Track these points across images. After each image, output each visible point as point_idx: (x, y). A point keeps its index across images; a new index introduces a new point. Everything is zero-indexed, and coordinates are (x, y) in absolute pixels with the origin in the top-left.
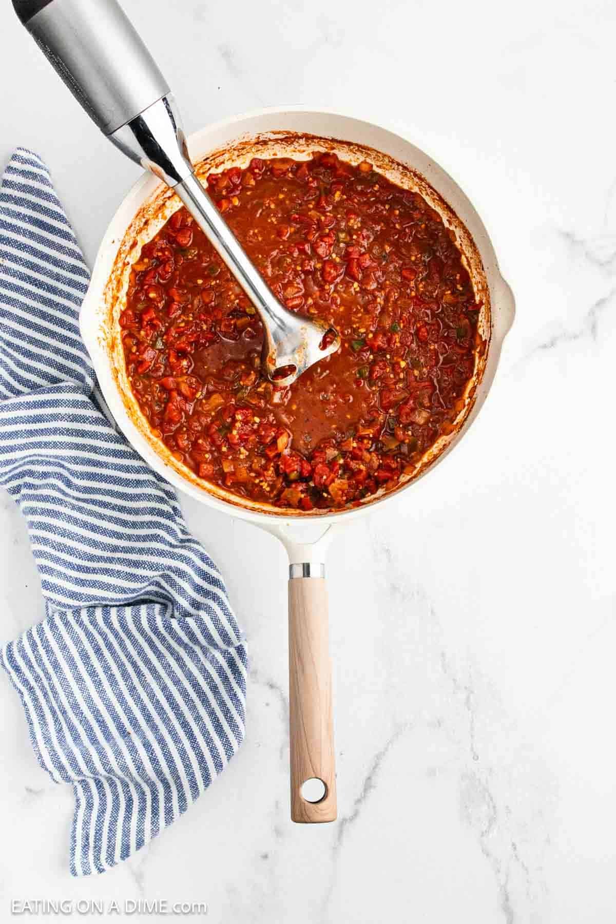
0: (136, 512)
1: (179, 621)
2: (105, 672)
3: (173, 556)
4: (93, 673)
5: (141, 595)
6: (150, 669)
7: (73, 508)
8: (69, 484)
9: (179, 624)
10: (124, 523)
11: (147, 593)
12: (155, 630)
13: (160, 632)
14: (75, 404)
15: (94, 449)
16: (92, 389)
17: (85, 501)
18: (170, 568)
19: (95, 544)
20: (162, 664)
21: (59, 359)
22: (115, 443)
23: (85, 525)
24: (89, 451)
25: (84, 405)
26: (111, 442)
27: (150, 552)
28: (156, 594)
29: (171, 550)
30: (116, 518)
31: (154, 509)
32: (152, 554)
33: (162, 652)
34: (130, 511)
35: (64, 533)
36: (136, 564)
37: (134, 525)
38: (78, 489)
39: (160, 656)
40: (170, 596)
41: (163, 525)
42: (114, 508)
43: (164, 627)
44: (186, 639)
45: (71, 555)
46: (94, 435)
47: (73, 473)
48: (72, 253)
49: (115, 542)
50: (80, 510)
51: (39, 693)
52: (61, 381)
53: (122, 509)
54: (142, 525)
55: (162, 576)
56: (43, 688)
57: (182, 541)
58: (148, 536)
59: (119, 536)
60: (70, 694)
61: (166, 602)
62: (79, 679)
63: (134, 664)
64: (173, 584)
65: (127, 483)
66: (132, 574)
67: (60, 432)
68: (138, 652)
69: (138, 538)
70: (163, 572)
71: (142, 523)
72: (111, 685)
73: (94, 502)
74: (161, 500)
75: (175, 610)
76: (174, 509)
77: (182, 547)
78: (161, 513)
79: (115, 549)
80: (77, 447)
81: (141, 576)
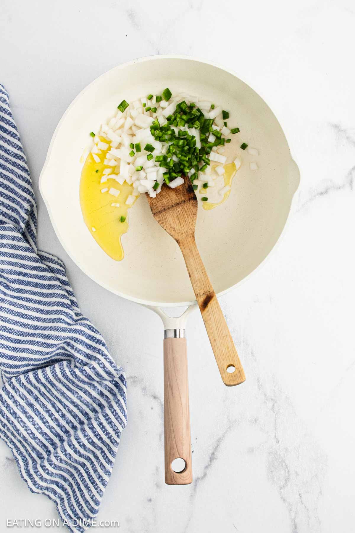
0: (49, 304)
1: (80, 370)
2: (45, 410)
3: (70, 331)
4: (37, 413)
5: (54, 356)
6: (70, 402)
7: (11, 303)
8: (7, 287)
9: (80, 372)
10: (42, 312)
11: (58, 354)
12: (67, 378)
13: (70, 378)
14: (13, 238)
15: (24, 266)
16: (23, 229)
17: (18, 298)
18: (68, 338)
19: (24, 325)
20: (77, 397)
22: (36, 262)
23: (18, 314)
24: (20, 267)
25: (18, 239)
26: (34, 262)
27: (56, 329)
28: (63, 354)
29: (69, 327)
30: (36, 308)
31: (59, 302)
32: (57, 330)
33: (75, 390)
34: (45, 304)
36: (48, 337)
37: (48, 312)
38: (13, 290)
39: (74, 392)
40: (72, 355)
41: (64, 312)
42: (35, 302)
43: (71, 375)
44: (86, 380)
45: (10, 333)
46: (23, 258)
47: (9, 280)
48: (16, 146)
49: (36, 323)
50: (15, 304)
51: (8, 433)
52: (6, 223)
53: (40, 303)
54: (52, 312)
55: (65, 343)
56: (9, 430)
57: (77, 321)
58: (55, 319)
59: (39, 319)
60: (27, 429)
61: (70, 358)
62: (30, 418)
63: (60, 402)
64: (72, 346)
65: (43, 286)
66: (46, 343)
67: (3, 254)
68: (61, 394)
69: (51, 321)
70: (65, 341)
71: (52, 311)
72: (50, 417)
73: (23, 299)
74: (64, 297)
75: (76, 362)
76: (72, 302)
77: (76, 324)
78: (63, 305)
79: (36, 328)
80: (12, 264)
81: (51, 344)
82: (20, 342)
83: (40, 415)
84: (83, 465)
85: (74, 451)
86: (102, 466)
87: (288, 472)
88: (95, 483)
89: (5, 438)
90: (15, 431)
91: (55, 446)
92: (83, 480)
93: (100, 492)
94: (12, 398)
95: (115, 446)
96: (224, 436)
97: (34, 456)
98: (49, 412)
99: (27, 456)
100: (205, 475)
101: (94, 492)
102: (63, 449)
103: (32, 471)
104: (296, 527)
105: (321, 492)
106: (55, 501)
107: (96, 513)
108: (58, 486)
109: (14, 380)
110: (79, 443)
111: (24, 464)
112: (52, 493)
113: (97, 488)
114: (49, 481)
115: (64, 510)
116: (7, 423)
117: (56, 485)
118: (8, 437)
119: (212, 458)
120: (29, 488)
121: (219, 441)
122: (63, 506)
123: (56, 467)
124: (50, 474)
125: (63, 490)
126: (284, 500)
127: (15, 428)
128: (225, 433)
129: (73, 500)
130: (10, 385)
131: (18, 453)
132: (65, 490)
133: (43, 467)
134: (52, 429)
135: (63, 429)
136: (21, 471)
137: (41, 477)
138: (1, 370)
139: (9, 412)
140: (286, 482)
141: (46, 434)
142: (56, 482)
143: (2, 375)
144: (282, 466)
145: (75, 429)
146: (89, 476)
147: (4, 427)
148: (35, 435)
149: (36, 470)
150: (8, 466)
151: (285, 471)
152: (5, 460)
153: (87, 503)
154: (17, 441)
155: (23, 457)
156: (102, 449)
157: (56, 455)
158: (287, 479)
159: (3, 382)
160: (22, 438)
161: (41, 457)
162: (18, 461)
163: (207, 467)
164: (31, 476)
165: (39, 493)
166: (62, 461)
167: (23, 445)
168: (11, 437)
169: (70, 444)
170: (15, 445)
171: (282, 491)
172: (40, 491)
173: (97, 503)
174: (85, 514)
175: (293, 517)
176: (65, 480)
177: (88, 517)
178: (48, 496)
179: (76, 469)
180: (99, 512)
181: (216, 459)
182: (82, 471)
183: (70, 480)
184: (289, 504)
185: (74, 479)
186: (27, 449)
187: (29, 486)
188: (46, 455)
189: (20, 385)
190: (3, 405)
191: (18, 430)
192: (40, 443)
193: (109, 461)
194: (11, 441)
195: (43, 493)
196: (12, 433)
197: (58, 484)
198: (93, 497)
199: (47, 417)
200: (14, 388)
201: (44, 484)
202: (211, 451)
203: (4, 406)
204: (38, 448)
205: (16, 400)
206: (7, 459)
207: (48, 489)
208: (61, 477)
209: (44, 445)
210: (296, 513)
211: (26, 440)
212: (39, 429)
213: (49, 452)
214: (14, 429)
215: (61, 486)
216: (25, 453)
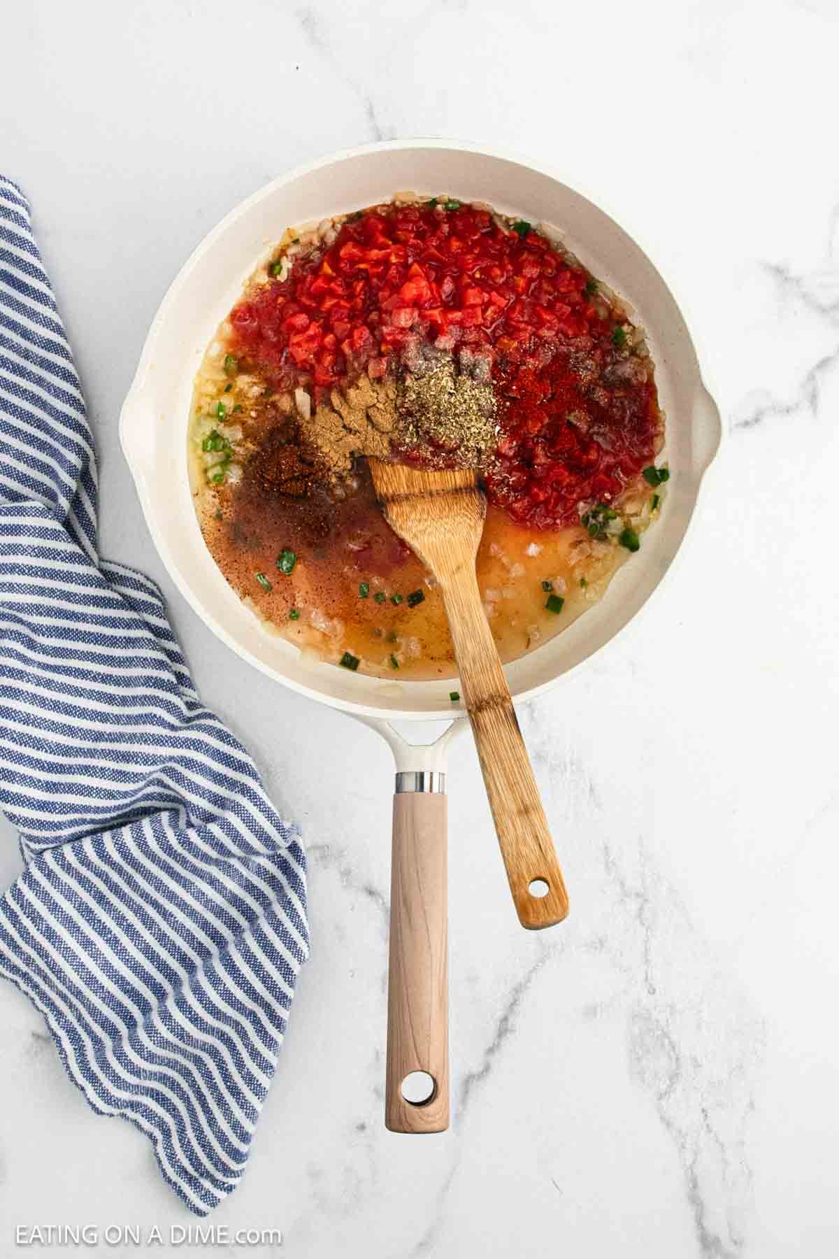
0: (127, 682)
1: (199, 832)
2: (120, 924)
3: (175, 743)
4: (103, 930)
5: (138, 800)
6: (178, 905)
7: (39, 682)
8: (31, 645)
9: (199, 836)
10: (110, 699)
11: (147, 797)
12: (169, 850)
13: (175, 851)
14: (43, 533)
15: (67, 596)
16: (67, 512)
17: (55, 669)
18: (171, 759)
19: (70, 731)
20: (192, 894)
21: (22, 468)
22: (96, 587)
23: (56, 706)
24: (59, 598)
25: (54, 535)
26: (91, 586)
27: (144, 739)
28: (161, 797)
29: (172, 734)
30: (98, 693)
31: (149, 678)
32: (146, 742)
33: (187, 877)
34: (118, 681)
35: (27, 720)
36: (126, 757)
37: (124, 701)
38: (45, 650)
39: (186, 884)
40: (181, 798)
41: (161, 701)
42: (96, 677)
43: (180, 843)
44: (214, 854)
45: (38, 749)
46: (68, 577)
47: (36, 629)
48: (47, 323)
49: (98, 726)
50: (48, 684)
51: (37, 979)
52: (26, 498)
53: (106, 679)
54: (134, 701)
55: (164, 770)
56: (39, 972)
57: (189, 720)
58: (141, 716)
59: (104, 718)
60: (80, 967)
61: (176, 805)
62: (87, 944)
63: (155, 905)
64: (179, 779)
65: (113, 642)
66: (121, 771)
67: (20, 570)
68: (156, 887)
69: (131, 720)
70: (163, 765)
71: (134, 698)
72: (132, 940)
73: (67, 671)
74: (160, 665)
75: (191, 814)
76: (180, 676)
77: (187, 728)
78: (158, 683)
79: (99, 737)
80: (42, 591)
81: (133, 773)
82: (60, 769)
83: (109, 936)
84: (214, 1053)
85: (190, 1019)
86: (255, 1054)
87: (677, 1059)
88: (239, 1093)
89: (29, 990)
90: (53, 972)
91: (145, 1008)
92: (213, 1087)
93: (252, 1114)
94: (44, 897)
95: (285, 1006)
96: (529, 980)
97: (97, 1029)
98: (130, 930)
99: (80, 1030)
100: (487, 1068)
101: (238, 1113)
102: (166, 1017)
103: (94, 1066)
104: (695, 1186)
105: (752, 1105)
106: (151, 1136)
107: (244, 1161)
108: (157, 1100)
109: (48, 857)
110: (201, 1001)
111: (75, 1049)
112: (143, 1116)
113: (243, 1104)
114: (136, 1089)
115: (172, 1157)
116: (33, 954)
117: (152, 1097)
118: (36, 987)
119: (504, 1029)
120: (90, 1103)
121: (518, 990)
122: (169, 1146)
123: (151, 1058)
124: (136, 1072)
125: (168, 1110)
126: (668, 1124)
127: (53, 966)
128: (531, 972)
129: (190, 1134)
130: (40, 869)
131: (59, 1024)
132: (172, 1110)
133: (121, 1056)
134: (136, 969)
135: (163, 967)
136: (68, 1067)
137: (117, 1080)
138: (19, 834)
139: (38, 930)
140: (672, 1084)
141: (123, 978)
142: (152, 1089)
143: (21, 844)
144: (663, 1045)
145: (190, 967)
146: (226, 1077)
147: (27, 965)
148: (97, 981)
149: (104, 1065)
150: (36, 1053)
151: (670, 1058)
152: (31, 1039)
153: (222, 1138)
154: (57, 996)
155: (71, 1032)
156: (255, 1016)
157: (150, 1029)
158: (674, 1077)
159: (24, 860)
160: (69, 988)
161: (113, 1032)
162: (59, 1042)
163: (491, 1051)
164: (93, 1078)
165: (112, 1115)
166: (165, 1044)
167: (71, 1006)
168: (44, 987)
169: (181, 1003)
170: (51, 1005)
171: (663, 1103)
172: (116, 1111)
173: (245, 1137)
174: (218, 1163)
175: (688, 1163)
176: (174, 1086)
177: (226, 1171)
178: (135, 1122)
179: (198, 1061)
180: (249, 1158)
181: (513, 1031)
182: (211, 1065)
183: (185, 1086)
184: (680, 1132)
185: (193, 1084)
186: (80, 1015)
187: (88, 1099)
188: (125, 1027)
189: (63, 866)
190: (25, 913)
191: (61, 971)
192: (109, 999)
193: (270, 1042)
194: (43, 995)
195: (123, 1115)
196: (45, 978)
197: (157, 1094)
198: (236, 1126)
199: (125, 940)
200: (50, 875)
201: (124, 1095)
202: (499, 1014)
203: (28, 917)
204: (107, 1011)
205: (54, 903)
206: (36, 1036)
207: (133, 1106)
208: (163, 1079)
209: (120, 1005)
211: (78, 994)
212: (107, 967)
213: (131, 1023)
214: (51, 969)
215: (163, 1099)
216: (76, 1024)
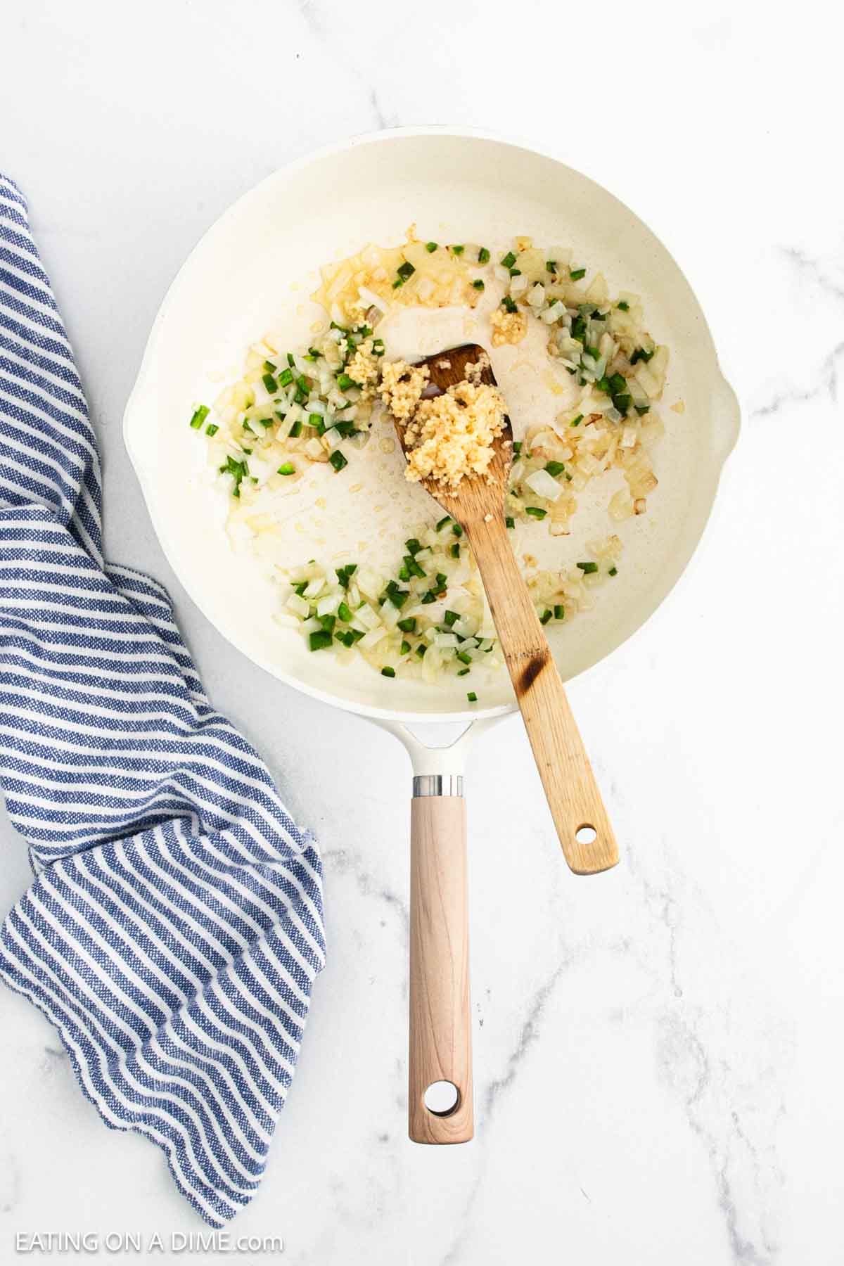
0: (136, 688)
1: (212, 839)
2: (133, 936)
3: (186, 749)
4: (116, 942)
5: (149, 808)
6: (192, 914)
7: (46, 689)
8: (37, 652)
9: (212, 843)
10: (119, 706)
11: (160, 805)
12: (182, 859)
13: (189, 859)
14: (47, 537)
15: (73, 601)
16: (71, 515)
17: (62, 676)
18: (183, 765)
19: (79, 739)
20: (207, 903)
21: (24, 470)
22: (102, 591)
23: (63, 714)
24: (65, 603)
25: (58, 538)
26: (97, 590)
27: (154, 745)
28: (173, 804)
29: (184, 740)
30: (106, 699)
31: (159, 683)
32: (156, 748)
33: (202, 886)
34: (126, 687)
35: (34, 728)
36: (136, 765)
37: (133, 707)
38: (51, 657)
39: (200, 893)
40: (192, 804)
41: (171, 706)
42: (103, 683)
43: (192, 851)
44: (228, 861)
45: (46, 758)
46: (73, 581)
47: (41, 635)
48: (47, 322)
49: (106, 733)
50: (55, 691)
51: (50, 992)
52: (29, 502)
53: (114, 685)
54: (144, 706)
55: (174, 777)
56: (52, 985)
57: (201, 725)
58: (150, 722)
59: (112, 724)
60: (93, 980)
61: (188, 812)
62: (100, 956)
63: (168, 914)
64: (191, 785)
65: (120, 647)
66: (131, 779)
67: (24, 575)
68: (169, 897)
69: (140, 726)
70: (174, 772)
71: (143, 704)
72: (146, 951)
73: (75, 678)
74: (169, 669)
75: (203, 821)
76: (189, 681)
77: (199, 734)
78: (168, 689)
79: (108, 744)
80: (47, 597)
81: (144, 781)
82: (69, 778)
83: (122, 947)
84: (228, 1062)
85: (204, 1028)
86: (270, 1062)
87: (706, 1063)
88: (254, 1102)
89: (41, 1003)
90: (66, 986)
91: (159, 1019)
92: (228, 1096)
93: (268, 1124)
94: (55, 909)
95: (300, 1014)
96: (553, 985)
97: (112, 1042)
98: (143, 941)
99: (95, 1044)
100: (512, 1075)
101: (254, 1123)
102: (179, 1026)
103: (107, 1079)
104: (727, 1192)
105: (783, 1108)
106: (163, 1147)
107: (260, 1172)
108: (170, 1111)
109: (58, 867)
110: (214, 1010)
111: (89, 1063)
112: (156, 1128)
113: (260, 1114)
114: (150, 1101)
115: (186, 1168)
116: (45, 967)
117: (164, 1108)
118: (48, 1000)
119: (528, 1034)
120: (103, 1117)
121: (542, 995)
122: (183, 1157)
123: (164, 1068)
124: (149, 1083)
125: (181, 1121)
126: (698, 1130)
127: (66, 980)
128: (555, 976)
129: (205, 1144)
130: (50, 880)
131: (73, 1037)
132: (186, 1120)
133: (133, 1067)
134: (150, 980)
135: (178, 978)
136: (81, 1080)
137: (129, 1093)
138: (28, 845)
139: (49, 942)
140: (701, 1088)
141: (137, 990)
142: (165, 1101)
143: (30, 856)
144: (690, 1048)
145: (205, 977)
146: (242, 1086)
147: (39, 978)
148: (111, 994)
149: (117, 1077)
150: (50, 1068)
151: (698, 1061)
152: (45, 1055)
153: (238, 1148)
154: (71, 1010)
155: (86, 1046)
156: (270, 1023)
157: (163, 1039)
158: (703, 1081)
159: (34, 872)
160: (83, 1002)
161: (128, 1045)
162: (73, 1055)
163: (515, 1057)
164: (105, 1091)
165: (125, 1129)
166: (177, 1053)
167: (85, 1019)
168: (56, 999)
169: (195, 1012)
170: (64, 1018)
171: (692, 1106)
172: (129, 1125)
173: (261, 1148)
174: (233, 1173)
175: (720, 1168)
176: (186, 1096)
177: (242, 1182)
178: (148, 1135)
179: (212, 1071)
180: (266, 1169)
181: (537, 1037)
182: (225, 1074)
183: (198, 1096)
184: (710, 1136)
185: (207, 1093)
186: (95, 1029)
187: (101, 1113)
188: (140, 1040)
189: (73, 877)
190: (35, 926)
191: (73, 984)
192: (123, 1011)
193: (286, 1051)
194: (56, 1009)
195: (136, 1129)
196: (58, 991)
197: (170, 1105)
198: (251, 1136)
199: (138, 951)
200: (60, 886)
201: (138, 1108)
202: (524, 1019)
203: (39, 929)
204: (121, 1024)
205: (65, 915)
206: (50, 1051)
207: (146, 1118)
208: (176, 1089)
209: (135, 1017)
210: (727, 1160)
211: (92, 1007)
212: (120, 979)
213: (145, 1034)
214: (63, 982)
215: (176, 1110)
216: (90, 1038)
